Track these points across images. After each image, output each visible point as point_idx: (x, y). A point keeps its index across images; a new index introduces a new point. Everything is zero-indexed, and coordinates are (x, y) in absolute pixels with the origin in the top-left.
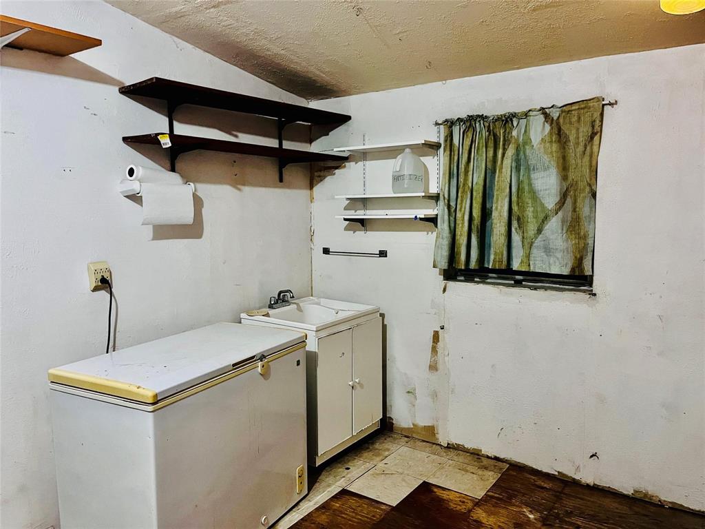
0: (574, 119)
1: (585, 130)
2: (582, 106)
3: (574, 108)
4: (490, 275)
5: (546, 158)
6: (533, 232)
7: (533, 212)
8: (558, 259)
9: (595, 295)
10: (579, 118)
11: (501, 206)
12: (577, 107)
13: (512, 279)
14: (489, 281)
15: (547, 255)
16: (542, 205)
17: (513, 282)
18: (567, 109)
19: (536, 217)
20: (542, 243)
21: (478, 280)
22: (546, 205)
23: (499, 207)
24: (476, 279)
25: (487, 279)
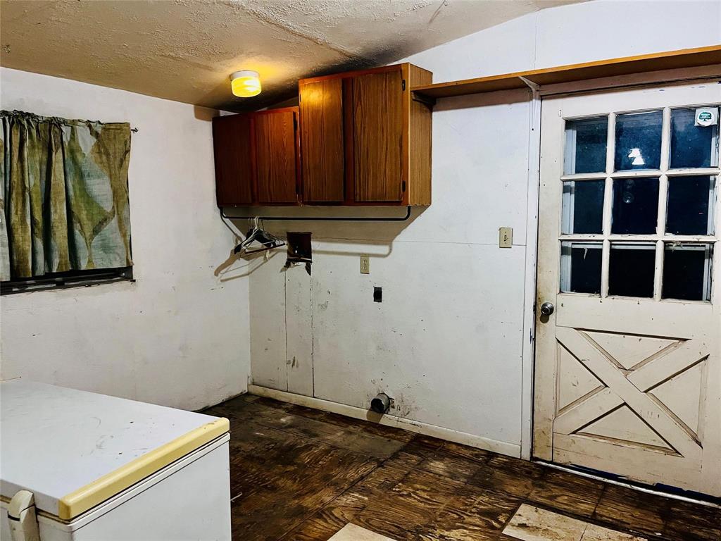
0: (112, 137)
1: (120, 147)
2: (118, 127)
3: (112, 127)
4: (28, 282)
5: (97, 167)
6: (89, 234)
7: (87, 215)
8: (118, 254)
9: (134, 281)
10: (115, 136)
11: (60, 209)
12: (114, 127)
13: (54, 282)
14: (29, 288)
15: (106, 253)
16: (100, 208)
17: (55, 285)
18: (108, 127)
19: (91, 220)
20: (100, 242)
21: (17, 289)
22: (105, 209)
23: (58, 211)
24: (14, 290)
25: (27, 287)
